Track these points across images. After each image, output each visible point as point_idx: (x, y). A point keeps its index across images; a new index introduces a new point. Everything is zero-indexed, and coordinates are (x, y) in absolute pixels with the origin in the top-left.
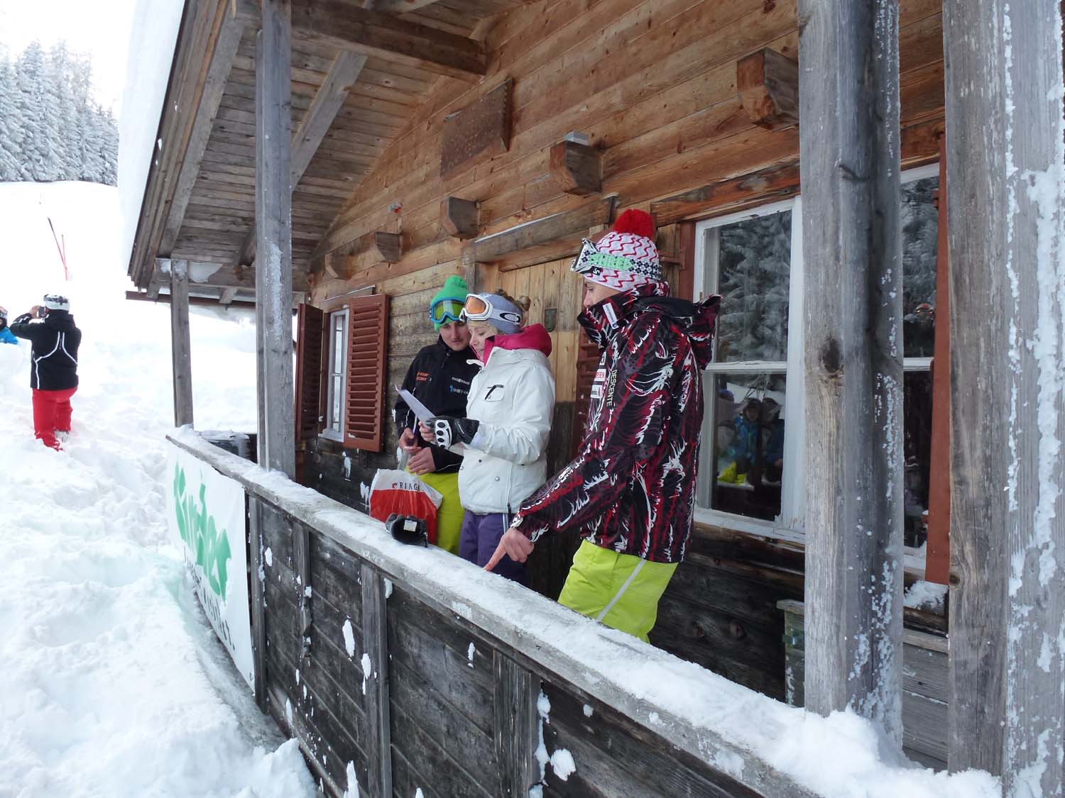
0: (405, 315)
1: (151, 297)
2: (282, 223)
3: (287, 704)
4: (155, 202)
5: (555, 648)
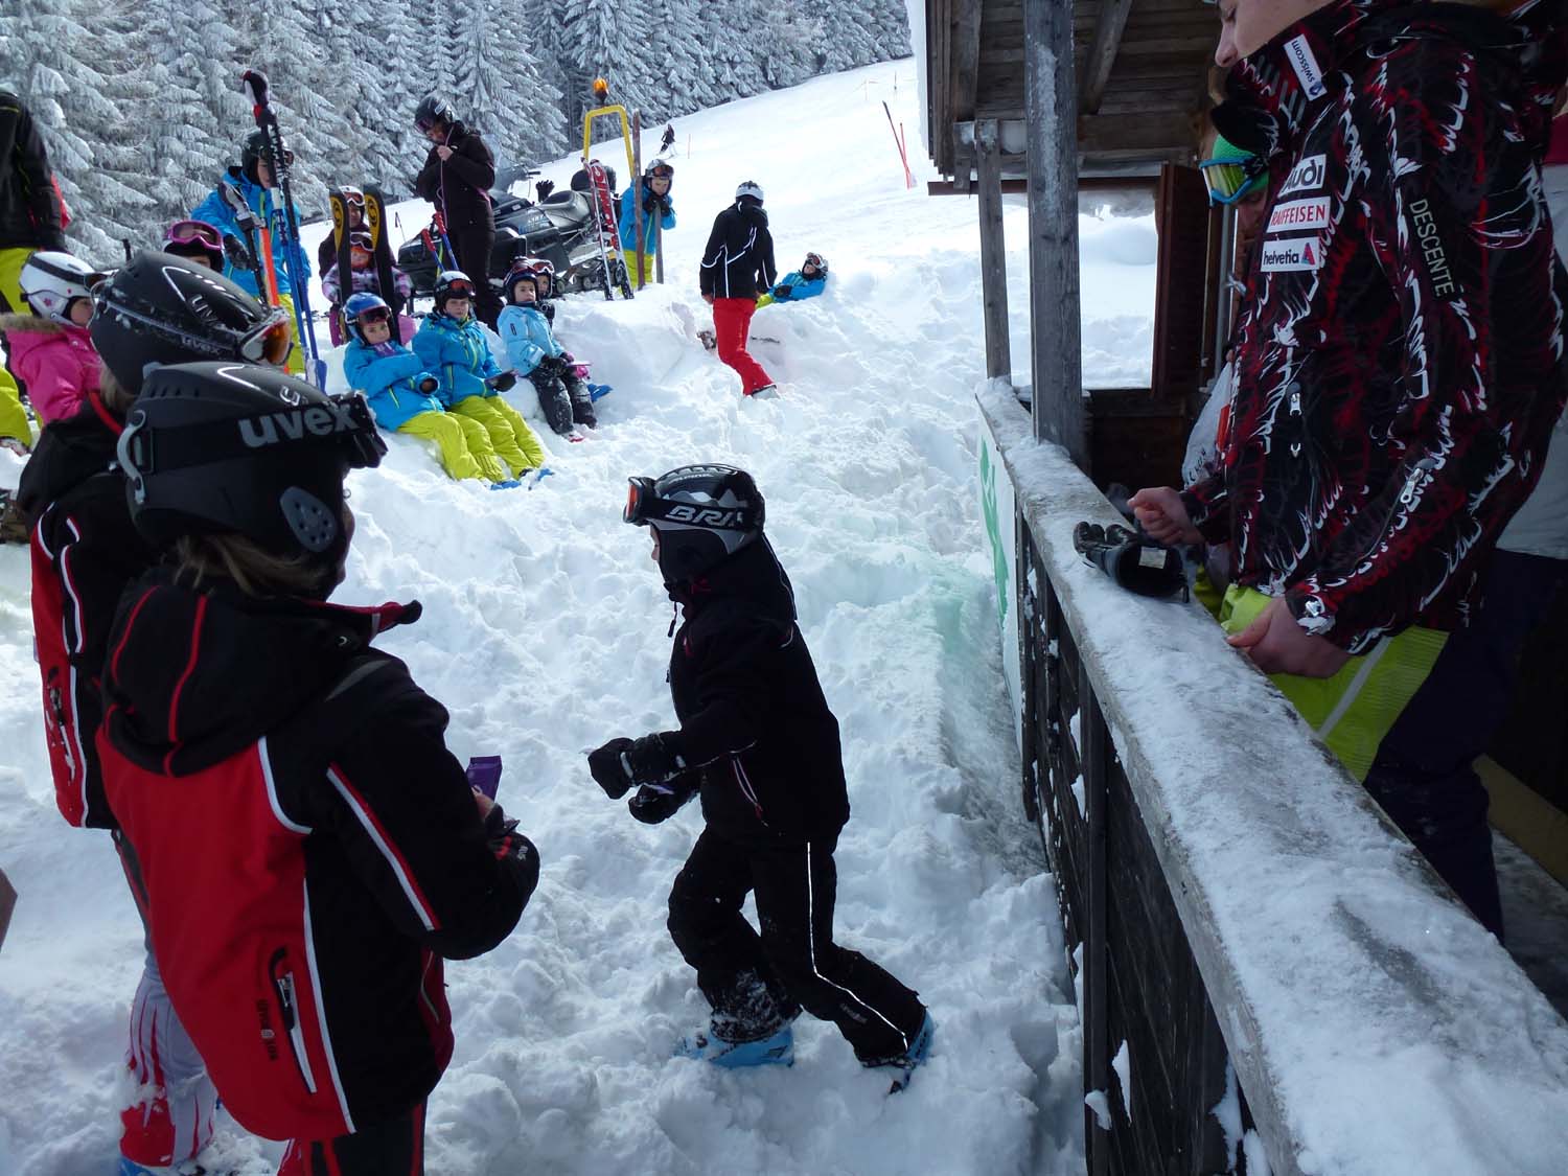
1: (961, 186)
3: (1045, 816)
4: (940, 32)
5: (1208, 905)
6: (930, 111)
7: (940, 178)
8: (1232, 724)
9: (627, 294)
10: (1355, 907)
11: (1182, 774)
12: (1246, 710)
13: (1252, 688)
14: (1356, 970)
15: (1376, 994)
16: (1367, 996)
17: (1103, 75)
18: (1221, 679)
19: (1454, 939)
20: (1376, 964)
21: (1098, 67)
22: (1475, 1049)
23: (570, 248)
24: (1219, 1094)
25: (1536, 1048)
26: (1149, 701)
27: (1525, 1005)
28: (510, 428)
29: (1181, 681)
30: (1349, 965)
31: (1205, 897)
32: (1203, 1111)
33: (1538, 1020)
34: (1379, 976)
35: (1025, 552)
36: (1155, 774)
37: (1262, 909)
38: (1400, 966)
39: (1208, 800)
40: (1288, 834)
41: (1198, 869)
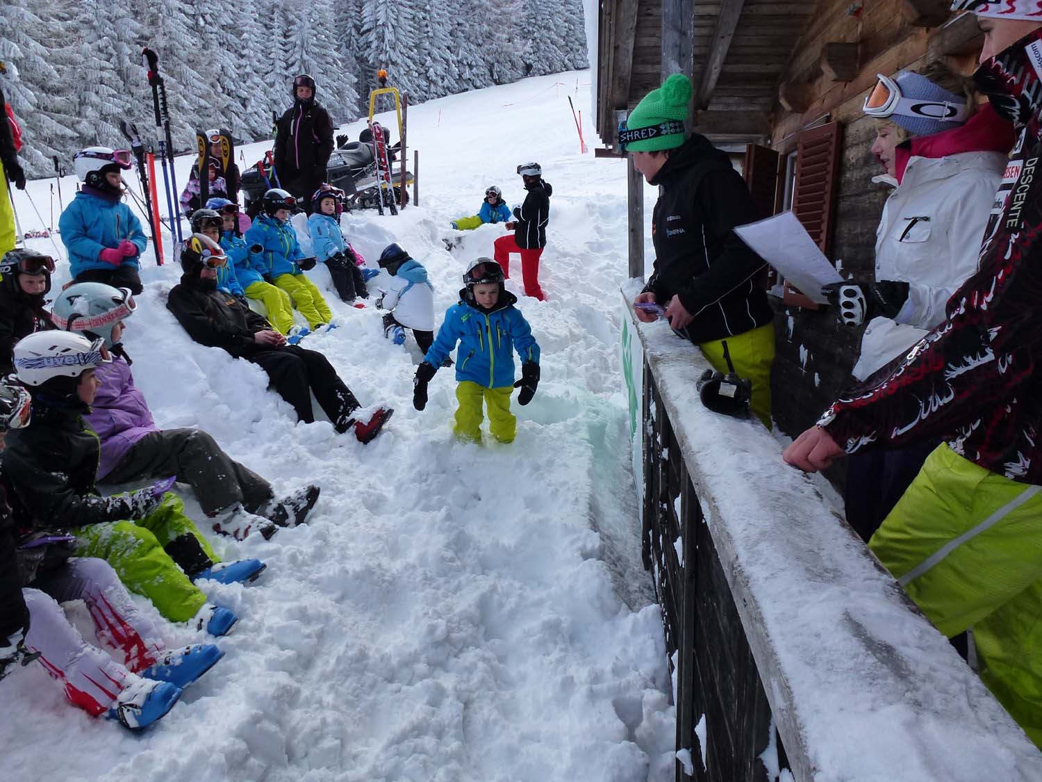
0: (857, 144)
1: (616, 153)
2: (683, 34)
3: (656, 567)
4: (607, 50)
5: (760, 613)
6: (598, 102)
7: (603, 146)
8: (779, 498)
9: (394, 212)
10: (858, 617)
11: (745, 530)
12: (789, 490)
13: (794, 477)
14: (856, 656)
15: (869, 672)
16: (863, 673)
17: (712, 84)
18: (773, 470)
19: (921, 638)
20: (870, 652)
21: (709, 79)
22: (933, 708)
23: (356, 180)
24: (764, 745)
25: (973, 710)
26: (726, 483)
27: (966, 682)
28: (311, 296)
29: (748, 470)
30: (853, 653)
31: (758, 608)
32: (753, 756)
33: (974, 692)
34: (872, 660)
35: (649, 391)
36: (728, 529)
37: (795, 617)
38: (886, 654)
39: (763, 546)
40: (815, 569)
41: (754, 590)
